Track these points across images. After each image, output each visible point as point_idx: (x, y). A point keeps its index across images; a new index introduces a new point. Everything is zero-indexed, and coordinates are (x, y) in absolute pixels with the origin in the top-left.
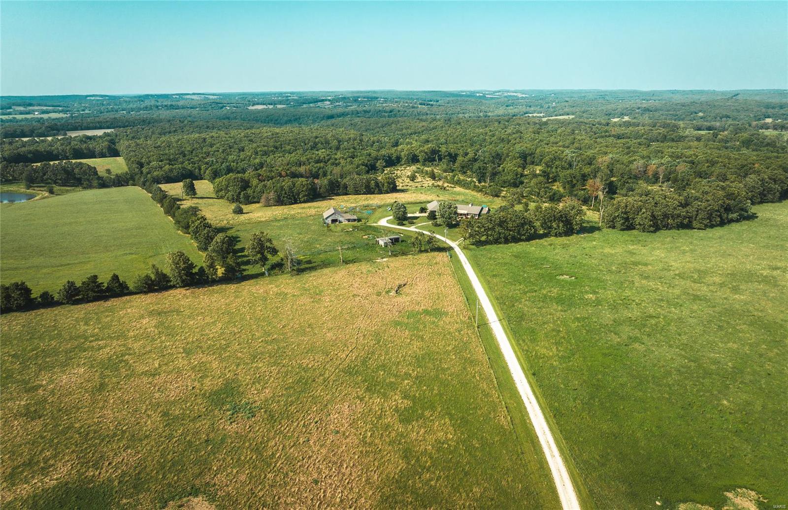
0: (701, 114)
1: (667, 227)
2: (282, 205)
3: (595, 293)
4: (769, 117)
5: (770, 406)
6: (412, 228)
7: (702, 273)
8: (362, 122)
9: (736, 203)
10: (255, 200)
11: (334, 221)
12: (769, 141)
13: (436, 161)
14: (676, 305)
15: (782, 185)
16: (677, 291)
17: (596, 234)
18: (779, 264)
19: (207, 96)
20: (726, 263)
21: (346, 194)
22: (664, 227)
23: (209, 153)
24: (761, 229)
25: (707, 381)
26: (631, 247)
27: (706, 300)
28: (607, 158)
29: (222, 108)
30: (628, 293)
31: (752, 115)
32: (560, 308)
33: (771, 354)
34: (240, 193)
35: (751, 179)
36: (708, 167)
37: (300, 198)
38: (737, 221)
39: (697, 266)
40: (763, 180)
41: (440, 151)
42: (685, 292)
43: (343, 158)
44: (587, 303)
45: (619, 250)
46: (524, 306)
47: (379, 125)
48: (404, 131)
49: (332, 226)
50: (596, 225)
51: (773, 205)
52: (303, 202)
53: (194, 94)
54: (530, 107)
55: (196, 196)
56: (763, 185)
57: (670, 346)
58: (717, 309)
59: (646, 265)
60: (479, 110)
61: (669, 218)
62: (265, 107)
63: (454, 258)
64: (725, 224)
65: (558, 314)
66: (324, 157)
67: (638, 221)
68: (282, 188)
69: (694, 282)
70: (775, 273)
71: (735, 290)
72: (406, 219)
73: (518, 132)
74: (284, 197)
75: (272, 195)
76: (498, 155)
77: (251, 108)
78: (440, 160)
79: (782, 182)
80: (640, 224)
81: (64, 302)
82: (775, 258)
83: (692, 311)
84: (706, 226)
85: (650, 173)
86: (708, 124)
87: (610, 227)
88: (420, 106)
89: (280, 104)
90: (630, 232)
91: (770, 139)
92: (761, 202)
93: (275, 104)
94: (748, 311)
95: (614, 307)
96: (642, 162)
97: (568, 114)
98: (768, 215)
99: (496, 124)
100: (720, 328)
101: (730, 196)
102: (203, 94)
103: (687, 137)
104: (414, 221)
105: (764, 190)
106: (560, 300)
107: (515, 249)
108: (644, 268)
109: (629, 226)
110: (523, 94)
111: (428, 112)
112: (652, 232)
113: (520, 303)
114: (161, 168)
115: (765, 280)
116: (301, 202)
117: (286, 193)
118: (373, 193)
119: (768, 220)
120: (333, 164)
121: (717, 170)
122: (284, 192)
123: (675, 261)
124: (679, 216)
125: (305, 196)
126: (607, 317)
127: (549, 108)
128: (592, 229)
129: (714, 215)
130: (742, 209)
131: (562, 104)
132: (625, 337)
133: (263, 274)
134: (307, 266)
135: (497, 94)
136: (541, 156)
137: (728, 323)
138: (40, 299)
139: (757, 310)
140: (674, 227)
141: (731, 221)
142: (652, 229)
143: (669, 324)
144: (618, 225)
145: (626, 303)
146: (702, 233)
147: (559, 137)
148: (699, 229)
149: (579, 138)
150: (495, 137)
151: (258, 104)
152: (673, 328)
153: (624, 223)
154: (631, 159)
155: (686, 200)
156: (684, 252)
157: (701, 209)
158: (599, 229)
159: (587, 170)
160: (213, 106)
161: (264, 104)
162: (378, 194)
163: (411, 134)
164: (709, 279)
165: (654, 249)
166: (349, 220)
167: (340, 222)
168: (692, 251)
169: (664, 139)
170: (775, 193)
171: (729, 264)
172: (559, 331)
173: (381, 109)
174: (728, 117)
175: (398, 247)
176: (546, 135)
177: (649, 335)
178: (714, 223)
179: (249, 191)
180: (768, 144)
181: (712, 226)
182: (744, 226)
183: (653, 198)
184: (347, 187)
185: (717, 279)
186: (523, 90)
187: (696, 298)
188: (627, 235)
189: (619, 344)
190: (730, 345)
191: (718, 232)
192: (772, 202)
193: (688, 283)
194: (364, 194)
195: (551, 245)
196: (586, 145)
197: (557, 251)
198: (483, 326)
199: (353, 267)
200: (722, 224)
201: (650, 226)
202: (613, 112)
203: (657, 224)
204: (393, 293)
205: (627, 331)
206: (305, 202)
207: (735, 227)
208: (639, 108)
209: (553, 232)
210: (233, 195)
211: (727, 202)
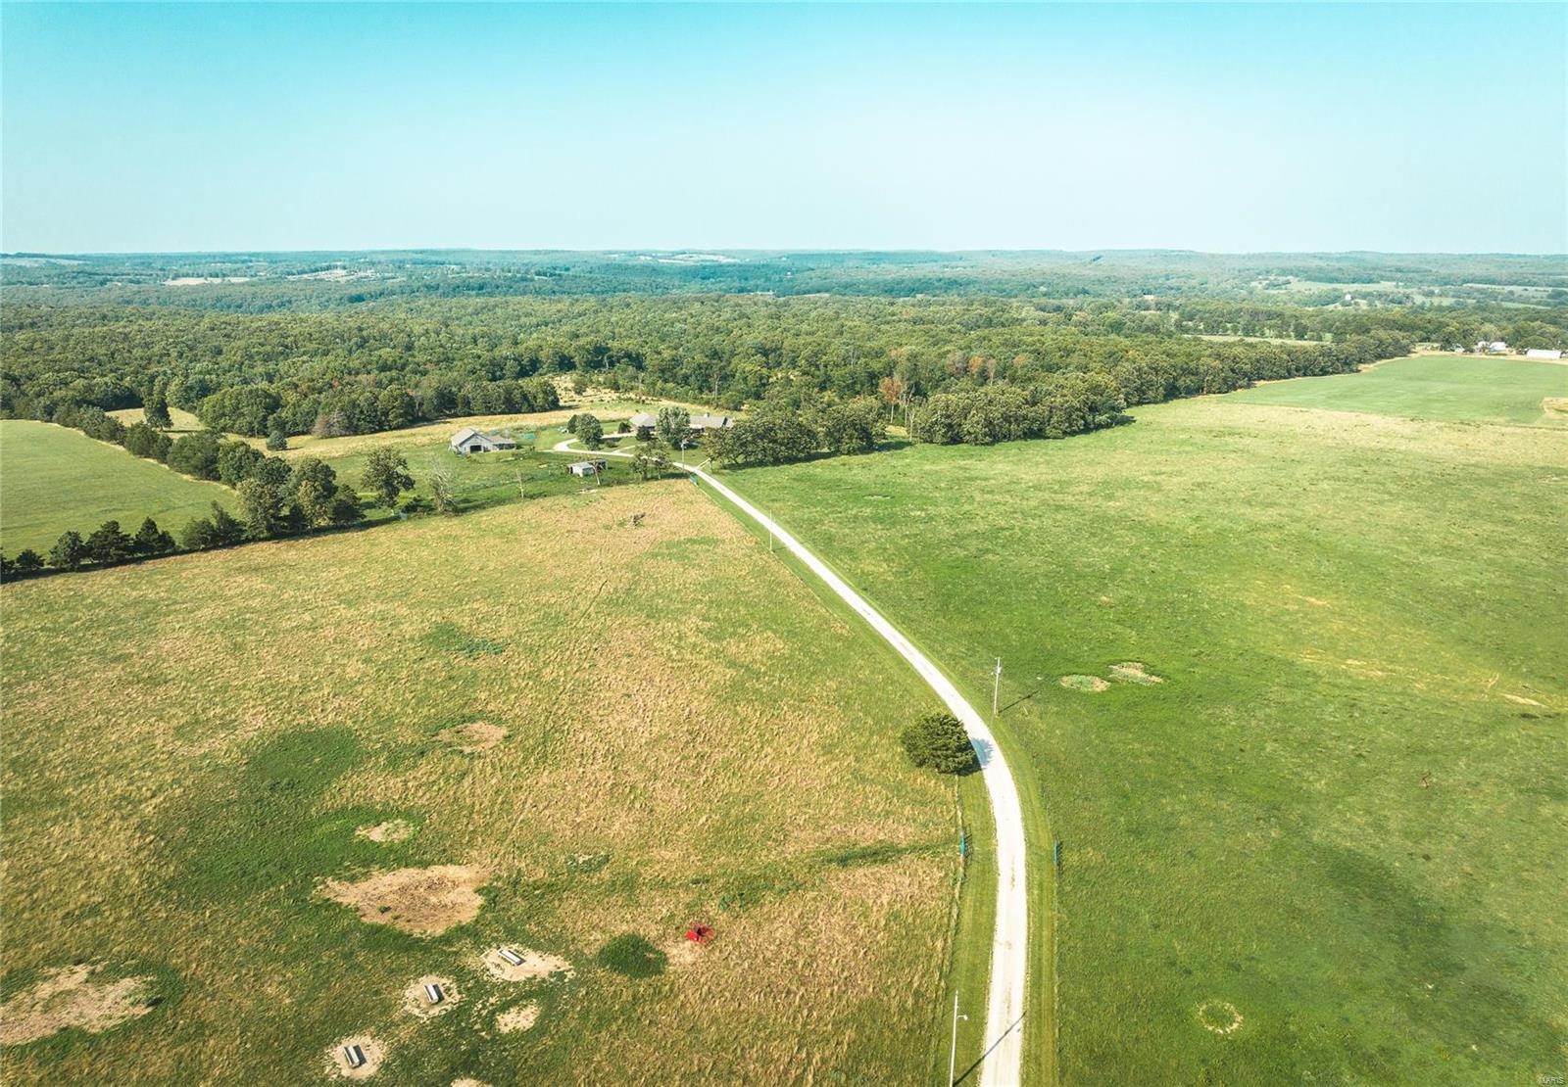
0: (1043, 289)
1: (1007, 437)
2: (356, 433)
3: (922, 510)
4: (1149, 293)
5: (1155, 597)
6: (616, 453)
7: (1064, 485)
8: (433, 305)
9: (1104, 399)
10: (300, 428)
11: (475, 449)
12: (1150, 324)
13: (604, 366)
14: (1034, 517)
15: (1166, 376)
16: (1033, 503)
17: (908, 450)
18: (1164, 469)
19: (53, 260)
20: (1095, 471)
21: (470, 415)
22: (1005, 437)
23: (150, 359)
24: (1141, 434)
25: (1081, 583)
26: (962, 463)
27: (1072, 509)
28: (906, 350)
29: (103, 283)
30: (967, 507)
31: (1123, 290)
32: (879, 527)
33: (1154, 555)
34: (265, 418)
35: (1125, 368)
36: (1062, 357)
37: (389, 421)
38: (1108, 426)
39: (1057, 477)
40: (1139, 370)
41: (609, 349)
42: (1044, 502)
43: (430, 361)
44: (915, 520)
45: (943, 466)
46: (829, 526)
47: (470, 310)
48: (523, 320)
49: (474, 456)
50: (905, 440)
51: (1157, 406)
52: (395, 429)
53: (20, 256)
54: (746, 279)
55: (173, 428)
56: (1140, 377)
57: (1032, 555)
58: (1087, 517)
59: (986, 479)
60: (654, 284)
61: (1010, 423)
62: (201, 281)
63: (700, 483)
64: (1092, 430)
65: (879, 533)
66: (395, 361)
67: (966, 427)
68: (354, 404)
69: (1055, 492)
70: (1159, 478)
71: (1110, 497)
72: (600, 441)
73: (742, 316)
74: (359, 420)
75: (336, 416)
76: (716, 353)
77: (170, 283)
78: (612, 364)
79: (1166, 372)
80: (969, 433)
81: (65, 566)
82: (1159, 463)
83: (1055, 521)
84: (1065, 433)
85: (975, 370)
86: (1057, 302)
87: (926, 441)
88: (536, 278)
89: (236, 276)
90: (956, 447)
91: (1151, 320)
92: (1139, 403)
93: (224, 275)
94: (1126, 517)
95: (952, 522)
96: (959, 353)
97: (819, 292)
98: (1149, 418)
99: (697, 305)
100: (1093, 535)
101: (1095, 389)
102: (44, 256)
103: (1023, 320)
104: (617, 443)
105: (1142, 384)
106: (876, 519)
107: (792, 472)
108: (984, 483)
109: (955, 439)
110: (728, 257)
111: (556, 288)
112: (987, 444)
113: (823, 524)
114: (66, 384)
115: (1147, 486)
116: (391, 429)
117: (362, 412)
118: (518, 412)
119: (1149, 424)
120: (415, 372)
121: (1075, 359)
122: (357, 411)
123: (1026, 473)
124: (1025, 418)
125: (401, 416)
126: (947, 532)
127: (781, 281)
128: (900, 445)
129: (1074, 417)
130: (1113, 408)
131: (806, 273)
132: (973, 549)
133: (397, 519)
134: (466, 505)
135: (680, 256)
136: (793, 352)
137: (1102, 529)
138: (17, 565)
139: (1138, 515)
140: (1019, 437)
141: (1099, 427)
142: (988, 439)
143: (1028, 535)
144: (938, 438)
145: (969, 517)
146: (1059, 443)
147: (815, 324)
148: (1055, 438)
149: (850, 324)
150: (704, 326)
151: (187, 275)
152: (1033, 537)
153: (946, 433)
154: (942, 350)
155: (1033, 397)
156: (1037, 464)
157: (1055, 408)
158: (909, 444)
159: (876, 366)
160: (81, 280)
161: (198, 276)
162: (528, 412)
163: (538, 325)
164: (1073, 489)
165: (994, 462)
166: (501, 447)
167: (486, 450)
168: (1048, 462)
169: (989, 323)
170: (1157, 389)
171: (1100, 473)
172: (885, 549)
173: (458, 282)
174: (1086, 292)
175: (607, 475)
176: (792, 321)
177: (1003, 547)
178: (1075, 428)
179: (285, 414)
180: (1148, 329)
181: (1073, 433)
182: (1118, 431)
183: (986, 395)
184: (469, 403)
185: (1085, 488)
186: (727, 251)
187: (1058, 508)
188: (952, 449)
189: (966, 556)
190: (1106, 549)
191: (1082, 440)
192: (1156, 403)
193: (1047, 495)
194: (503, 413)
195: (844, 465)
196: (863, 336)
197: (854, 471)
198: (780, 550)
199: (547, 502)
200: (1087, 429)
201: (985, 435)
202: (896, 287)
203: (995, 435)
204: (630, 525)
205: (973, 545)
206: (399, 427)
207: (1105, 433)
208: (940, 280)
209: (844, 447)
210: (250, 423)
211: (1092, 397)
